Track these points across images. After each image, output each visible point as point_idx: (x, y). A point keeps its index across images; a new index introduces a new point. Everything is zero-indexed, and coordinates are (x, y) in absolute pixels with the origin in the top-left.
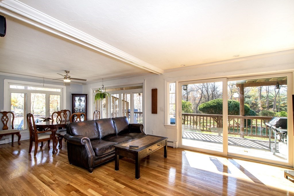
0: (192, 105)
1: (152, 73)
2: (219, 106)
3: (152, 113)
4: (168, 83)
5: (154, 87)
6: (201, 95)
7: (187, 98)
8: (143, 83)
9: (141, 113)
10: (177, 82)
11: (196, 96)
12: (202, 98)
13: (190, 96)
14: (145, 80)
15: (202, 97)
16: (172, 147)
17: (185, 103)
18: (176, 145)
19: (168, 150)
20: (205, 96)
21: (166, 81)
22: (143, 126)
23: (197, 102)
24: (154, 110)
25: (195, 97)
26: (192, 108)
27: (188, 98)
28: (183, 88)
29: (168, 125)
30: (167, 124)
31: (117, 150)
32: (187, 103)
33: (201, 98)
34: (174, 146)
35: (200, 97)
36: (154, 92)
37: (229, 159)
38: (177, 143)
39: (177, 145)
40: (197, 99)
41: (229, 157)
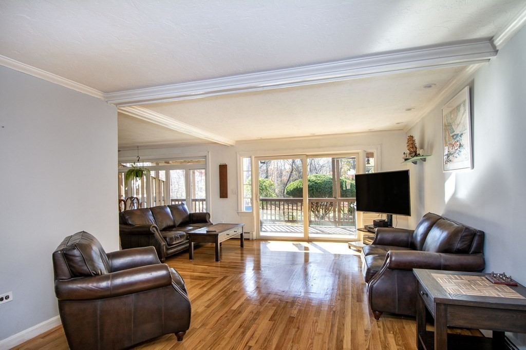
0: (276, 185)
1: (216, 143)
2: (317, 187)
3: (221, 197)
4: (241, 158)
5: (223, 163)
6: (292, 166)
7: (267, 172)
8: (206, 156)
9: (204, 200)
10: (253, 157)
11: (283, 168)
12: (294, 173)
13: (272, 167)
14: (208, 152)
15: (293, 170)
16: (249, 239)
17: (263, 182)
18: (253, 236)
19: (245, 243)
20: (298, 167)
21: (238, 156)
22: (209, 214)
23: (285, 178)
24: (223, 194)
25: (281, 170)
26: (277, 191)
27: (269, 172)
28: (260, 162)
29: (243, 211)
30: (241, 210)
31: (192, 237)
32: (267, 182)
33: (292, 172)
34: (251, 238)
35: (289, 171)
36: (223, 169)
37: (310, 243)
38: (255, 233)
39: (255, 235)
40: (284, 173)
41: (310, 240)
